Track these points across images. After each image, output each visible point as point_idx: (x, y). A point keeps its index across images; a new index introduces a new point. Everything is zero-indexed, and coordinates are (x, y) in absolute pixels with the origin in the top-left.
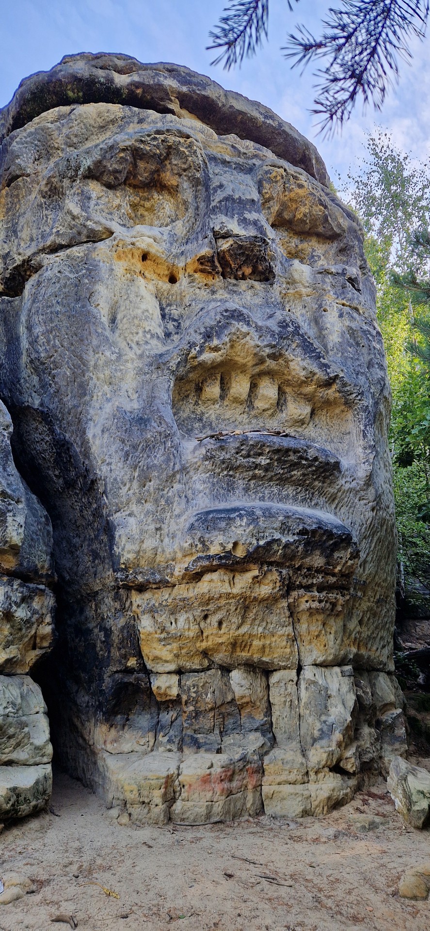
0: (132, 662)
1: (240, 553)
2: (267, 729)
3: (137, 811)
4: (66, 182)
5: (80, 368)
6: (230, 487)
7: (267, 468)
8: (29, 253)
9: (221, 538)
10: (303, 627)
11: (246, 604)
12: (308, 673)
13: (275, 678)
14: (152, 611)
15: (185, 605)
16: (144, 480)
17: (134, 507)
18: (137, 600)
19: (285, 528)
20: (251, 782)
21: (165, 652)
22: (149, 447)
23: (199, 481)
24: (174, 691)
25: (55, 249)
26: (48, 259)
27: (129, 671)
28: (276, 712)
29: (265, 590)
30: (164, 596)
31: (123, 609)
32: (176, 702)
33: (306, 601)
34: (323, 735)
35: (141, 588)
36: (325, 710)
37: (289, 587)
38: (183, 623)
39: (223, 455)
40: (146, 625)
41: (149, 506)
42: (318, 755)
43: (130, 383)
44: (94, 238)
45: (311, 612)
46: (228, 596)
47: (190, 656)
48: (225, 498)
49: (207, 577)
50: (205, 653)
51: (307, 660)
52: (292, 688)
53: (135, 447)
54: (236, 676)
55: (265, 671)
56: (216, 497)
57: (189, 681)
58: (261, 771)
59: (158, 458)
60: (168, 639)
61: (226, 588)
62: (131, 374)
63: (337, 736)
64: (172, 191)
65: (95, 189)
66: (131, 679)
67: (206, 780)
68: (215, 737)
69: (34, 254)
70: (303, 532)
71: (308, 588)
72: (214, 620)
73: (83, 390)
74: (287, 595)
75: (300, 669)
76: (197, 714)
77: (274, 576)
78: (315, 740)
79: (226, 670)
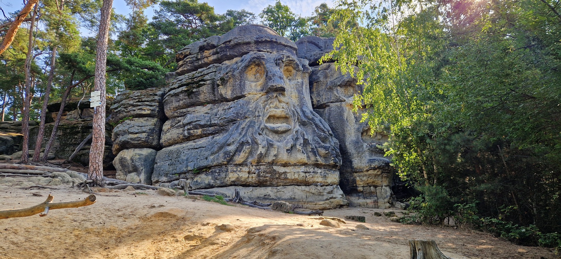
0: (355, 185)
1: (376, 167)
2: (376, 196)
3: (363, 206)
4: (334, 87)
5: (343, 131)
6: (372, 155)
7: (378, 151)
8: (325, 102)
9: (374, 165)
10: (383, 179)
11: (376, 175)
12: (384, 187)
13: (377, 188)
14: (359, 176)
15: (366, 175)
16: (358, 153)
17: (356, 158)
18: (355, 174)
19: (383, 163)
20: (377, 204)
21: (361, 183)
22: (359, 148)
23: (367, 154)
24: (362, 190)
25: (332, 102)
26: (331, 104)
27: (354, 186)
28: (378, 194)
29: (379, 173)
30: (362, 174)
31: (352, 176)
32: (362, 192)
33: (385, 175)
34: (387, 197)
35: (356, 172)
36: (386, 193)
37: (382, 172)
38: (365, 178)
39: (371, 149)
40: (358, 178)
41: (359, 158)
42: (386, 200)
43: (353, 135)
44: (341, 101)
45: (385, 177)
46: (374, 174)
47: (365, 184)
48: (371, 157)
49: (370, 171)
50: (368, 184)
51: (383, 185)
52: (380, 190)
53: (357, 147)
54: (372, 187)
55: (376, 187)
56: (370, 157)
57: (365, 188)
58: (378, 202)
59: (361, 149)
60: (362, 181)
61: (373, 173)
62: (353, 132)
63: (389, 197)
64: (353, 87)
65: (339, 88)
66: (354, 188)
67: (371, 202)
68: (369, 197)
69: (327, 103)
70: (385, 163)
71: (385, 173)
72: (370, 178)
73: (344, 135)
74: (381, 174)
75: (382, 187)
76: (366, 194)
77: (381, 171)
78: (385, 198)
79: (370, 186)
